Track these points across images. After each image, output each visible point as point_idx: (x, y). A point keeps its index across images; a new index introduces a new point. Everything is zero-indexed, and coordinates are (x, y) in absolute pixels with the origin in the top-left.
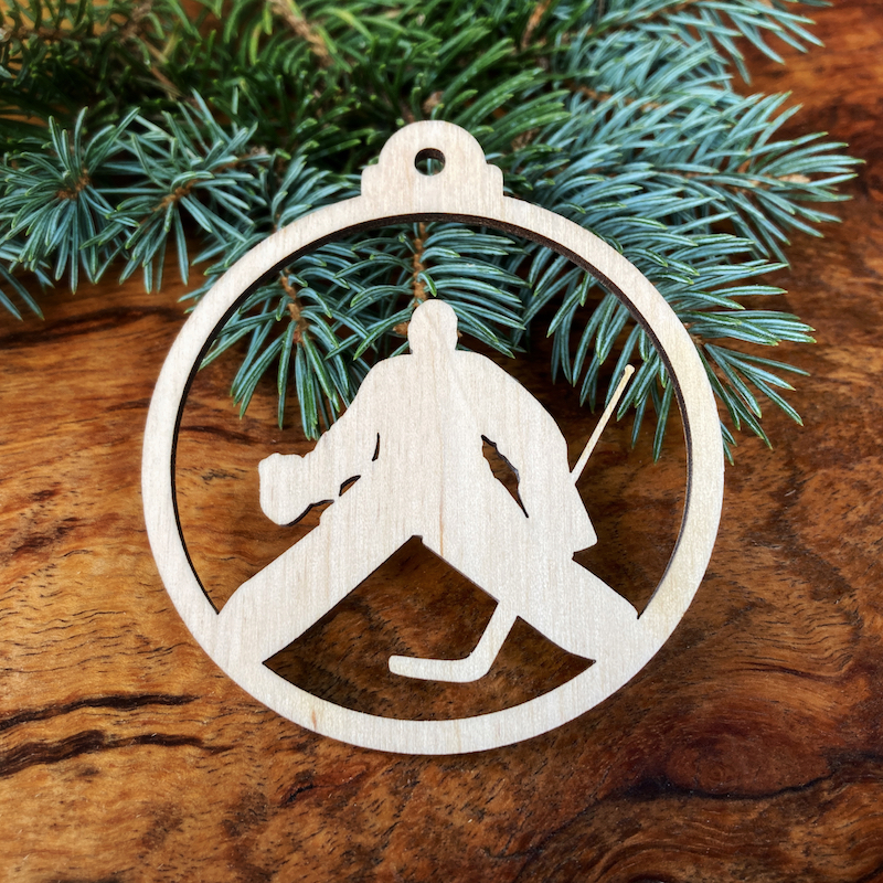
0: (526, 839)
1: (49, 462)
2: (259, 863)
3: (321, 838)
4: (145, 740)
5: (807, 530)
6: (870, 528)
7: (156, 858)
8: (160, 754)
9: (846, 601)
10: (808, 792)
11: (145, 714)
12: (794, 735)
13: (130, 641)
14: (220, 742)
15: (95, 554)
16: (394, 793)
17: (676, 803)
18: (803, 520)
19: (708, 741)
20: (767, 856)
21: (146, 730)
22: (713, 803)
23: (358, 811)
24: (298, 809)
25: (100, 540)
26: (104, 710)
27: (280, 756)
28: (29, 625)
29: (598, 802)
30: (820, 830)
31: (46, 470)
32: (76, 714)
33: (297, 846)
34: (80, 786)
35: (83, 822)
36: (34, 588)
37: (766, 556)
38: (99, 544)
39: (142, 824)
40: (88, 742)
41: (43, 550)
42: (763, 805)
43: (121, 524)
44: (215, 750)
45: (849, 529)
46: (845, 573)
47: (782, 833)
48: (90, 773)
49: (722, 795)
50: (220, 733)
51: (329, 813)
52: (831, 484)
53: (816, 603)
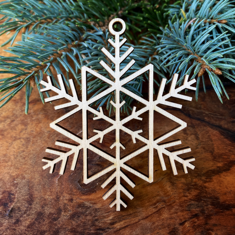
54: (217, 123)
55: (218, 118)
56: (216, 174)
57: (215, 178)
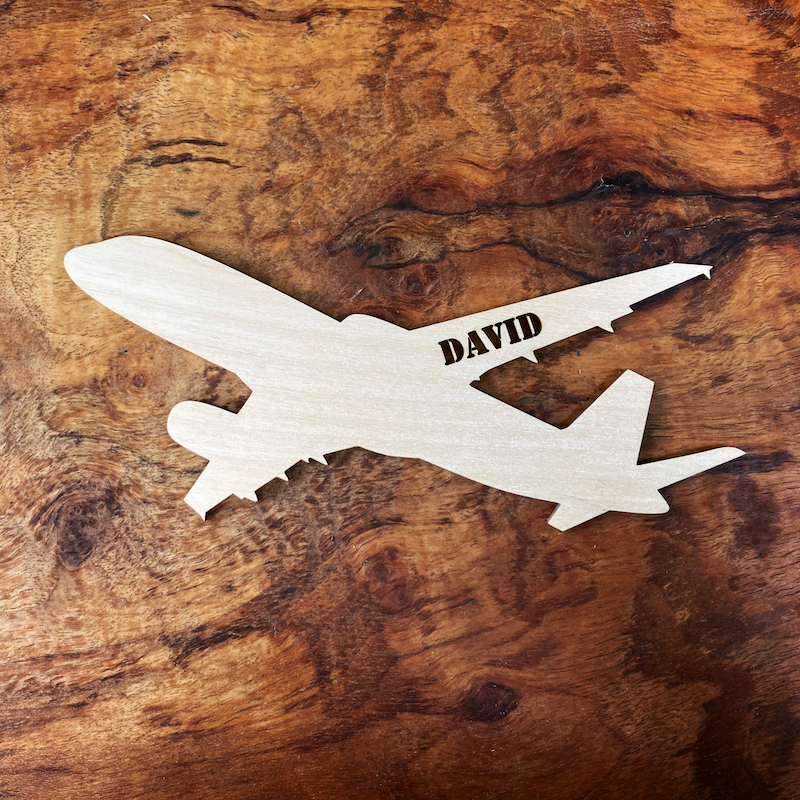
0: (350, 218)
1: (164, 20)
2: (250, 213)
3: (273, 207)
4: (208, 159)
5: (509, 97)
6: (539, 99)
7: (212, 205)
8: (214, 166)
9: (512, 135)
10: (464, 216)
11: (208, 148)
12: (467, 192)
13: (202, 116)
14: (237, 164)
15: (187, 72)
16: (303, 193)
17: (411, 212)
18: (508, 92)
19: (430, 189)
20: (439, 237)
21: (208, 156)
22: (425, 214)
23: (288, 198)
24: (266, 194)
25: (188, 65)
26: (192, 145)
27: (260, 173)
28: (160, 103)
29: (381, 208)
30: (464, 230)
31: (162, 24)
32: (181, 145)
33: (264, 209)
34: (184, 174)
35: (186, 189)
36: (162, 86)
37: (484, 108)
38: (187, 67)
39: (208, 192)
40: (186, 157)
41: (164, 67)
42: (444, 218)
43: (197, 58)
44: (235, 167)
45: (529, 99)
46: (518, 121)
47: (449, 229)
48: (187, 170)
49: (430, 212)
50: (237, 161)
51: (277, 198)
52: (529, 73)
53: (499, 134)
54: (579, 267)
55: (582, 258)
56: (565, 353)
57: (564, 360)
